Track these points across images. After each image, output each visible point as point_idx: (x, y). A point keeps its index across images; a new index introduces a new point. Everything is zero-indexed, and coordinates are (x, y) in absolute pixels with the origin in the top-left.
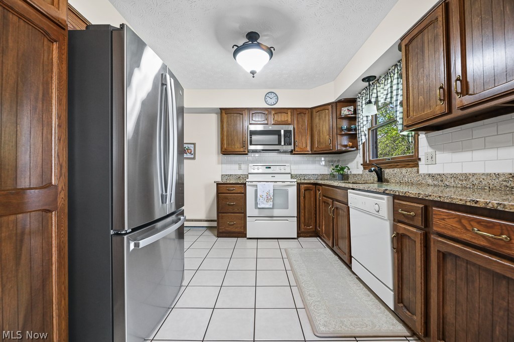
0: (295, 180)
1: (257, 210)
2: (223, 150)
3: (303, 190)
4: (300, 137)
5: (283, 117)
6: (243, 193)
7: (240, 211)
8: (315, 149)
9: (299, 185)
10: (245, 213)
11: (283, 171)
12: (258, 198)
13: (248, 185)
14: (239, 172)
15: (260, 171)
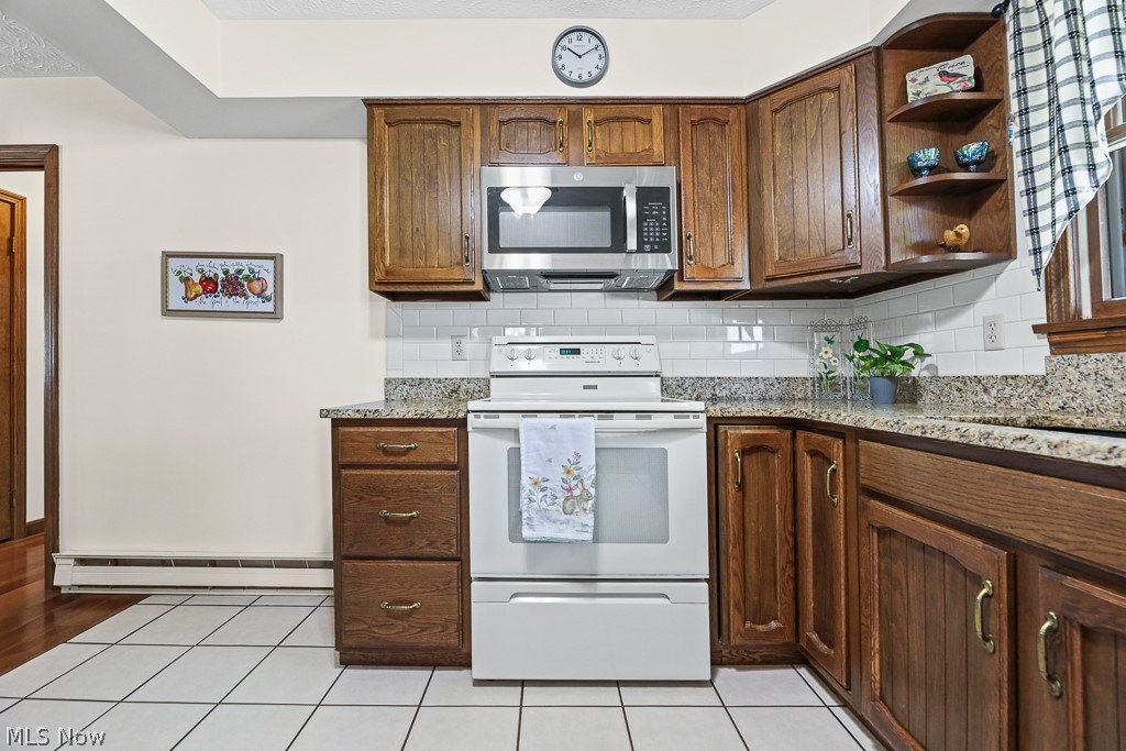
0: (700, 406)
1: (521, 546)
2: (379, 275)
3: (732, 453)
4: (704, 222)
5: (629, 137)
6: (453, 467)
7: (443, 550)
8: (770, 272)
9: (714, 424)
10: (462, 558)
11: (628, 366)
12: (524, 494)
13: (476, 429)
14: (456, 371)
15: (539, 365)
